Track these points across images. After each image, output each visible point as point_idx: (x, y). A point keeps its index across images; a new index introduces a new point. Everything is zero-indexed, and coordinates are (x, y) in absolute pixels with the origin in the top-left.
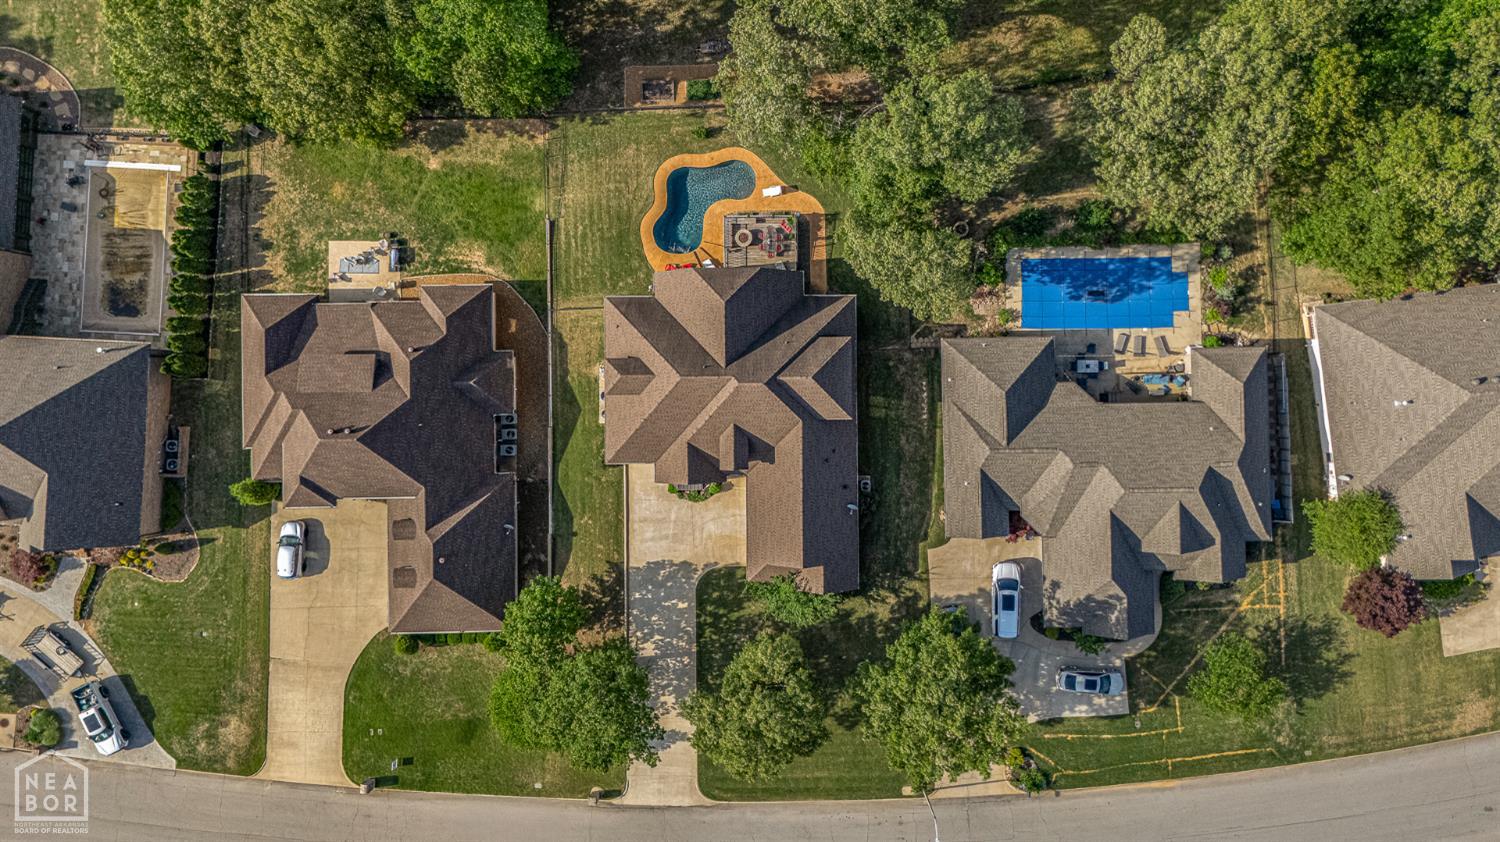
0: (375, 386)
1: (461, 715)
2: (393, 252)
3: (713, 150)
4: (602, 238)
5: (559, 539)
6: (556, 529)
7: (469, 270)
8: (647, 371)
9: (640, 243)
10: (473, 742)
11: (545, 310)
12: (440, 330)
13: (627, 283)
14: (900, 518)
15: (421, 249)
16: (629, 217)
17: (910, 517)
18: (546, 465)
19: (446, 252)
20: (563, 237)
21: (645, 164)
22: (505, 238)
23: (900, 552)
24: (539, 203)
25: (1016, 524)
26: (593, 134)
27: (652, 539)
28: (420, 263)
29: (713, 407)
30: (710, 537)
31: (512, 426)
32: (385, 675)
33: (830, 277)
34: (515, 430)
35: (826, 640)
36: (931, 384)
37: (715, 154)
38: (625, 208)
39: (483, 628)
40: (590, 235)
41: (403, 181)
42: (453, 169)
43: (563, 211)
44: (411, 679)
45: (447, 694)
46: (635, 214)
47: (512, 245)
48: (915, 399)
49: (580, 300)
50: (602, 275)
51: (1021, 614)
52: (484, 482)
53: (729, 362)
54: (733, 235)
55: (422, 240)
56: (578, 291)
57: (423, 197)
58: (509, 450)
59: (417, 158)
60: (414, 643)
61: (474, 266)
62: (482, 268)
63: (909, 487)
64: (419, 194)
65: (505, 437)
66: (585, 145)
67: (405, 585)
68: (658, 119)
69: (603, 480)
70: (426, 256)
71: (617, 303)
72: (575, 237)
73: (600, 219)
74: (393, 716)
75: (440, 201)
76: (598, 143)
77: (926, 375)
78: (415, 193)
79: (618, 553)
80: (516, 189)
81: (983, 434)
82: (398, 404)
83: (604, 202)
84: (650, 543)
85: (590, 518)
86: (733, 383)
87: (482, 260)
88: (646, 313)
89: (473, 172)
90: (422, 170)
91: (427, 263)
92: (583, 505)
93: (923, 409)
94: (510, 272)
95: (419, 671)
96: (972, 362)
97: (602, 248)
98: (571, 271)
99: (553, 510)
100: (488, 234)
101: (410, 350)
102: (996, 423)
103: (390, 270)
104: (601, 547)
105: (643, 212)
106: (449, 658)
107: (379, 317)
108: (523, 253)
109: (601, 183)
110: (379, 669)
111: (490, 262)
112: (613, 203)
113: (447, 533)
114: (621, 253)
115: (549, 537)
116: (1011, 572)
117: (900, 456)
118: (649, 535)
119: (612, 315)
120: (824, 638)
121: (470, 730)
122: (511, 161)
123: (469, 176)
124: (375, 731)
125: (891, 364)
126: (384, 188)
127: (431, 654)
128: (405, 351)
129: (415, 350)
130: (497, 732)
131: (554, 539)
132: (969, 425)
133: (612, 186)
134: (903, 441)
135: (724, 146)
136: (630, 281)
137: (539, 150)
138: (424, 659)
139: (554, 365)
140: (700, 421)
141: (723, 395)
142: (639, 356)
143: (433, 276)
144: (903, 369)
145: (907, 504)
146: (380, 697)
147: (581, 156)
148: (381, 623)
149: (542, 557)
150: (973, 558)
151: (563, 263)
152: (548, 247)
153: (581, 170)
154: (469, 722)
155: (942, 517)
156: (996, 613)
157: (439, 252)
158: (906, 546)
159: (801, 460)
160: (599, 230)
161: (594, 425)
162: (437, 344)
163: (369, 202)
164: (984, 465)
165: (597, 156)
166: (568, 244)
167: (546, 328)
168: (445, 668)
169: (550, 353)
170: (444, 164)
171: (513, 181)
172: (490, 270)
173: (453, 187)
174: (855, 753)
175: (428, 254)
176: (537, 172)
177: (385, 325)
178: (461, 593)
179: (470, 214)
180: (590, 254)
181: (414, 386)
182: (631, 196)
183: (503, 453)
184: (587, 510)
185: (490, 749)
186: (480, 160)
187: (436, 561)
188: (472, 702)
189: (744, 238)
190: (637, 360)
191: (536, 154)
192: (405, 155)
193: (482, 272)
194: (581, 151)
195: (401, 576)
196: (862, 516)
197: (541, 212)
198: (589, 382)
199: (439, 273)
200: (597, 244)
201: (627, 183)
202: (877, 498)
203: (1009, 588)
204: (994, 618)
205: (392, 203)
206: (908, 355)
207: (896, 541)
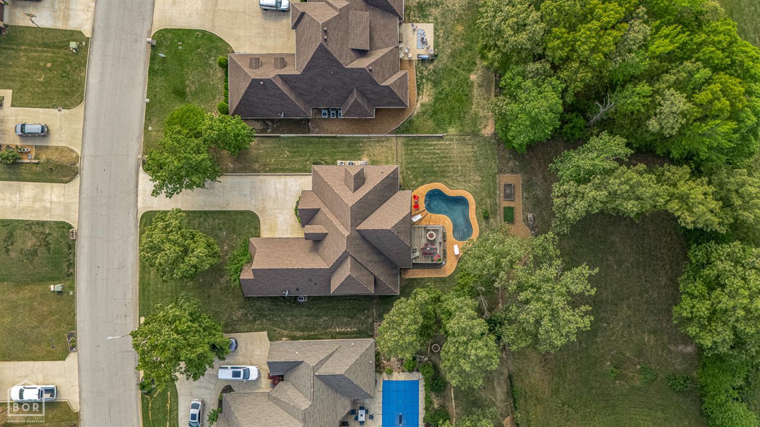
0: (353, 50)
1: (188, 89)
2: (427, 56)
3: (478, 219)
4: (433, 163)
5: (277, 139)
6: (284, 138)
7: (418, 94)
8: (356, 189)
9: (431, 182)
10: (174, 95)
11: (398, 133)
12: (383, 82)
13: (410, 175)
14: (284, 317)
15: (429, 70)
16: (444, 177)
17: (285, 323)
18: (317, 133)
19: (428, 83)
20: (435, 143)
21: (470, 185)
22: (435, 113)
23: (266, 316)
24: (452, 131)
25: (276, 379)
26: (487, 159)
27: (276, 188)
28: (422, 70)
29: (336, 222)
30: (276, 217)
31: (337, 116)
32: (210, 50)
33: (412, 279)
34: (335, 117)
35: (221, 278)
36: (355, 332)
37: (476, 221)
38: (448, 175)
39: (231, 101)
40: (435, 157)
41: (464, 61)
42: (470, 86)
43: (448, 143)
44: (207, 63)
45: (199, 82)
46: (445, 180)
47: (431, 116)
48: (347, 325)
49: (402, 151)
50: (413, 163)
51: (230, 380)
52: (307, 102)
53: (358, 231)
54: (433, 230)
55: (434, 71)
56: (407, 150)
57: (456, 72)
58: (325, 114)
59: (475, 69)
60: (224, 66)
61: (420, 97)
62: (419, 101)
63: (300, 322)
64: (457, 70)
65: (332, 112)
66: (481, 155)
67: (251, 64)
68: (493, 192)
69: (308, 162)
70: (425, 73)
71: (395, 172)
72: (434, 149)
73: (443, 162)
74: (188, 54)
75: (454, 80)
76: (481, 161)
77: (359, 330)
78: (458, 68)
79: (269, 170)
80: (459, 119)
81: (322, 362)
82: (341, 62)
83: (452, 164)
84: (274, 186)
85: (288, 155)
86: (347, 234)
87: (423, 101)
88: (390, 187)
89: (468, 97)
90: (470, 71)
91: (422, 73)
92: (295, 152)
93: (342, 329)
94: (418, 115)
95: (211, 68)
96: (361, 356)
97: (428, 163)
98: (417, 147)
99: (293, 137)
100: (437, 104)
101: (371, 68)
102: (327, 370)
103: (418, 55)
104: (273, 161)
105: (446, 184)
106: (218, 83)
107: (391, 51)
108: (427, 122)
109: (461, 162)
110: (213, 47)
111: (422, 105)
112: (451, 169)
113: (277, 85)
114: (425, 172)
115: (278, 135)
116: (253, 375)
117: (317, 317)
118: (278, 186)
119: (388, 169)
120: (222, 277)
121: (180, 94)
122: (474, 116)
123: (466, 95)
124: (180, 45)
125: (366, 312)
126: (461, 52)
127: (220, 73)
128: (370, 65)
129: (371, 70)
130: (178, 108)
131: (278, 137)
132: (327, 354)
133: (459, 168)
134: (325, 318)
135: (480, 225)
136: (411, 177)
137: (479, 131)
138: (217, 70)
139: (369, 138)
140: (330, 216)
141: (341, 228)
142: (365, 184)
143: (415, 76)
144: (363, 318)
145: (292, 320)
146: (198, 47)
147: (475, 152)
148: (236, 48)
149: (269, 130)
150: (262, 355)
151: (421, 143)
152: (429, 135)
153: (468, 152)
154: (184, 93)
155: (284, 339)
156: (232, 368)
157: (428, 79)
158: (269, 320)
159: (309, 267)
160: (437, 161)
161: (337, 157)
162: (374, 81)
163: (453, 44)
164: (306, 363)
165: (475, 161)
166: (431, 145)
167: (389, 133)
168: (213, 81)
169: (375, 135)
170: (472, 83)
171: (464, 117)
172: (419, 105)
173: (461, 86)
174: (163, 293)
175: (427, 74)
176: (467, 129)
177: (386, 54)
178: (246, 92)
179: (447, 95)
180: (425, 157)
181: (353, 70)
182: (454, 177)
183: (323, 111)
184: (292, 154)
185: (170, 104)
186: (475, 101)
187: (261, 80)
188: (195, 94)
189: (431, 236)
190: (363, 183)
191: (477, 129)
192: (477, 62)
193: (417, 101)
194: (478, 152)
195: (256, 61)
196: (284, 297)
197: (448, 132)
198: (359, 155)
199: (417, 79)
200: (430, 160)
201: (461, 176)
202: (294, 305)
203: (244, 374)
204: (229, 367)
205: (452, 56)
206: (370, 320)
207: (273, 315)
